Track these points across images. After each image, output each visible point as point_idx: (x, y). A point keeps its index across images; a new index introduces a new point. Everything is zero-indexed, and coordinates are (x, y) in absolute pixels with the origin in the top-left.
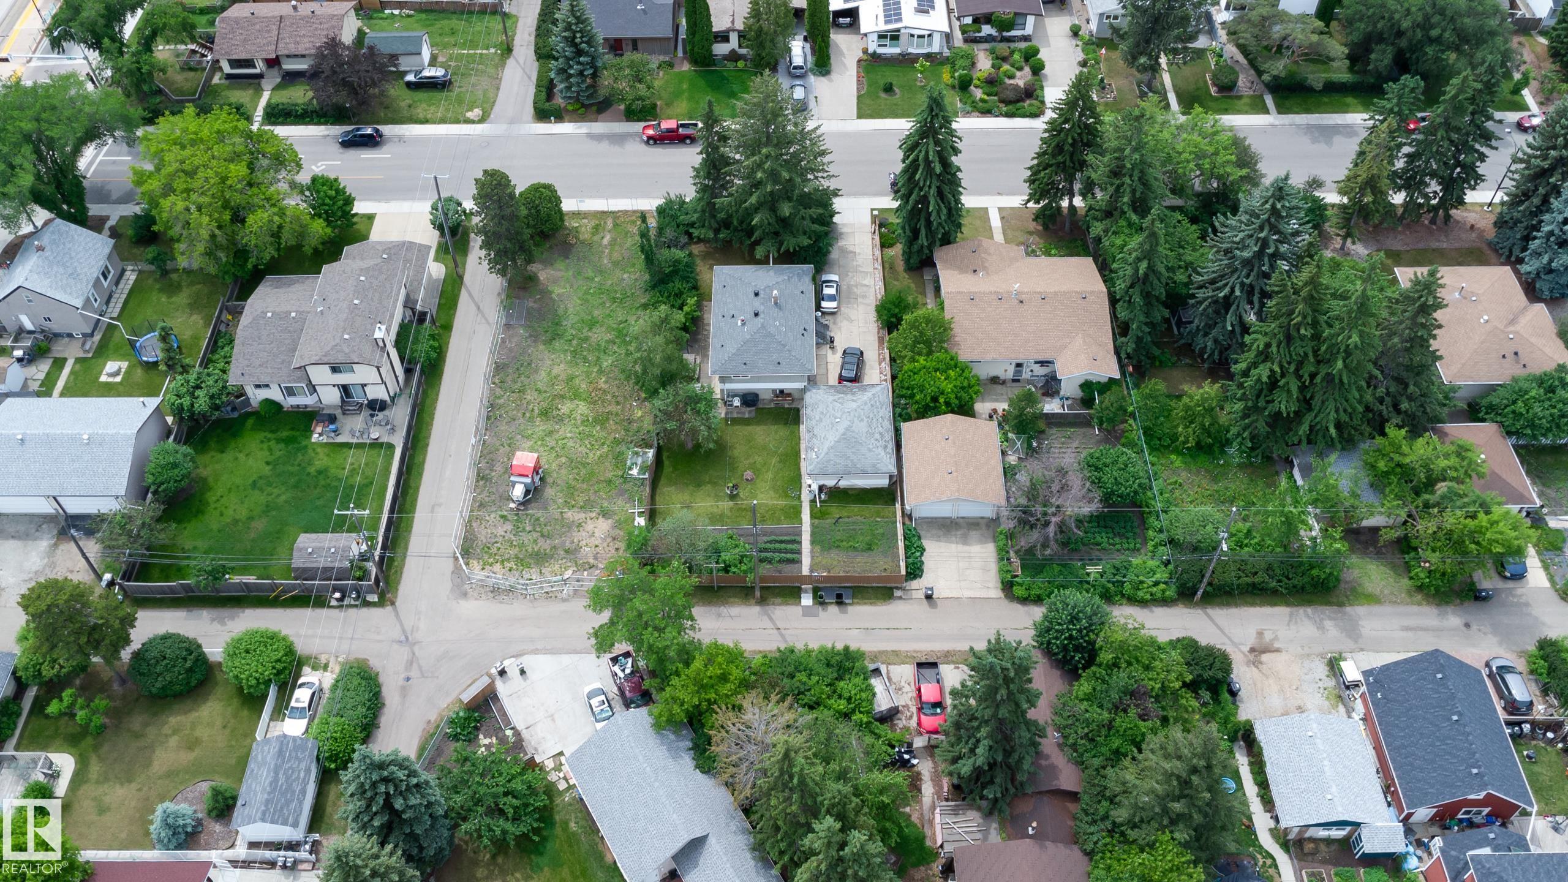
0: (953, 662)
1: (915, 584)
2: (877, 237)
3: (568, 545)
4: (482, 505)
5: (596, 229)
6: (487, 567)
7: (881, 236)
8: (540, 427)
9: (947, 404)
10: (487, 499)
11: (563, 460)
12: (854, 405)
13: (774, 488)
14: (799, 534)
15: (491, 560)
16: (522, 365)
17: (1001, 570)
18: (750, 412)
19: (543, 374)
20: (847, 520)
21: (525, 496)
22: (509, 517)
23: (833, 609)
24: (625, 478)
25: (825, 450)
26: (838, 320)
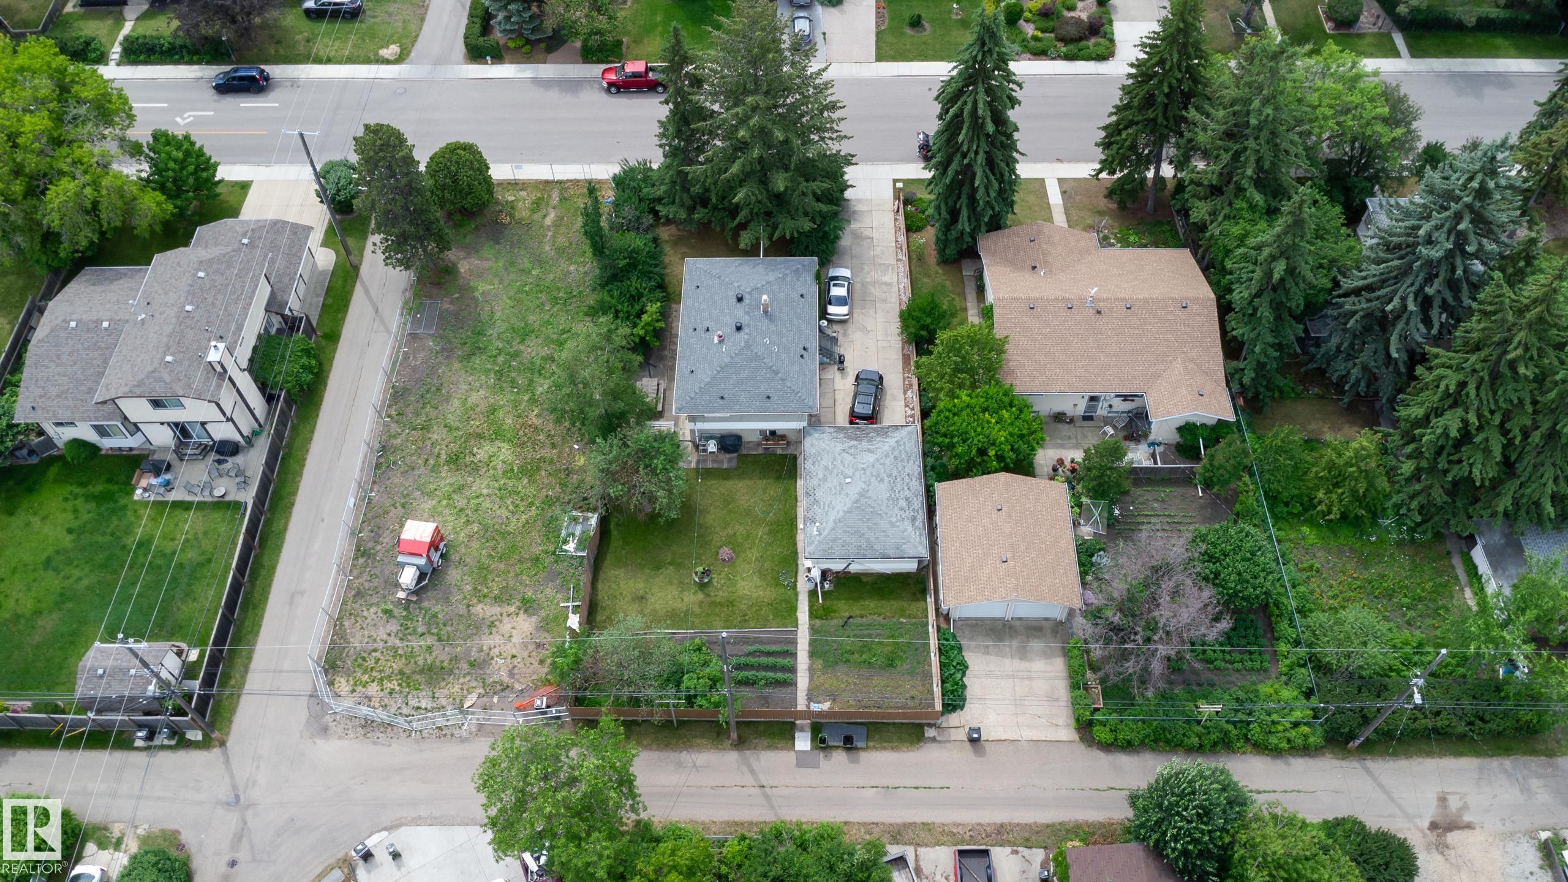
0: (1010, 843)
1: (954, 719)
2: (901, 218)
3: (474, 654)
4: (359, 594)
5: (538, 204)
6: (359, 688)
7: (907, 216)
8: (447, 479)
9: (1000, 458)
10: (367, 585)
11: (475, 527)
12: (870, 458)
13: (761, 573)
14: (794, 642)
15: (366, 677)
16: (428, 391)
17: (1074, 702)
18: (730, 460)
19: (456, 403)
20: (859, 620)
21: (418, 582)
22: (396, 612)
23: (840, 757)
24: (558, 556)
25: (831, 524)
26: (850, 331)
